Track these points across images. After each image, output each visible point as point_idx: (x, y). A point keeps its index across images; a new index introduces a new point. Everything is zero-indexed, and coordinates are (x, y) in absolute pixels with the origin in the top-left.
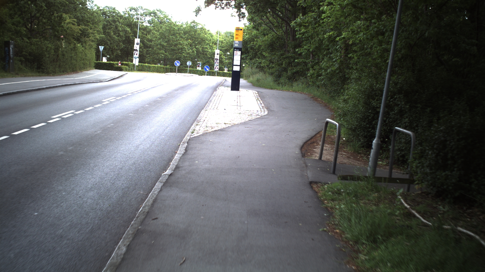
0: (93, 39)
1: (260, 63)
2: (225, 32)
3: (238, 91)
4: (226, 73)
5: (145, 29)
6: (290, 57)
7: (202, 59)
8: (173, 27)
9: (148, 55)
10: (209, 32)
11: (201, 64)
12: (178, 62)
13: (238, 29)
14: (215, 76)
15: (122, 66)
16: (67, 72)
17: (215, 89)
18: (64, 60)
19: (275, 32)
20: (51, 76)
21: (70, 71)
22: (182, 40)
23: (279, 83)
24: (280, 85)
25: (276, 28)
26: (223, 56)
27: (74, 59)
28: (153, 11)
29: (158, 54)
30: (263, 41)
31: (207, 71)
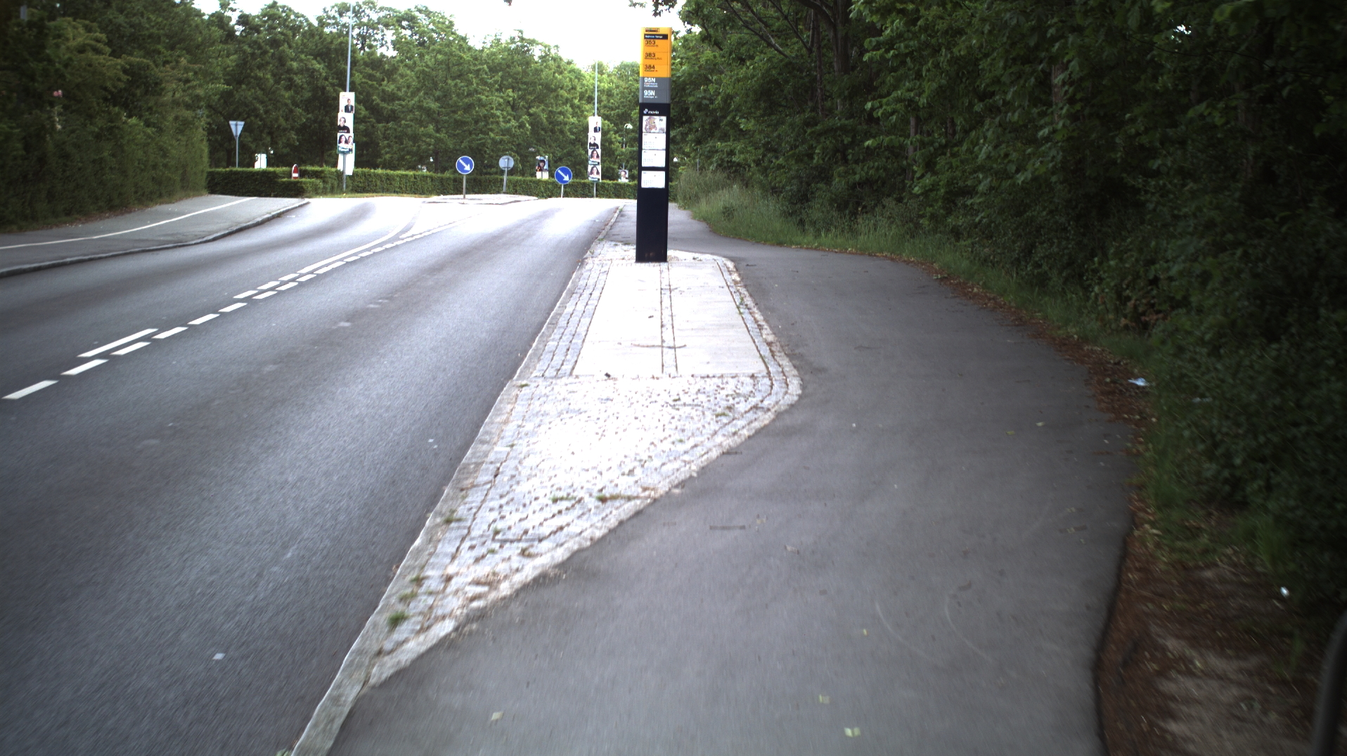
0: (187, 99)
1: (731, 153)
2: (618, 64)
3: (664, 265)
4: (624, 184)
5: (377, 63)
6: (838, 128)
7: (550, 146)
8: (458, 52)
9: (386, 143)
10: (569, 67)
11: (547, 162)
12: (467, 162)
13: (652, 36)
14: (592, 197)
15: (303, 180)
17: (580, 252)
18: (68, 173)
19: (777, 50)
20: (10, 232)
22: (485, 90)
23: (802, 222)
24: (806, 227)
25: (779, 38)
26: (612, 136)
27: (111, 168)
28: (406, 14)
29: (415, 138)
30: (738, 80)
31: (566, 181)
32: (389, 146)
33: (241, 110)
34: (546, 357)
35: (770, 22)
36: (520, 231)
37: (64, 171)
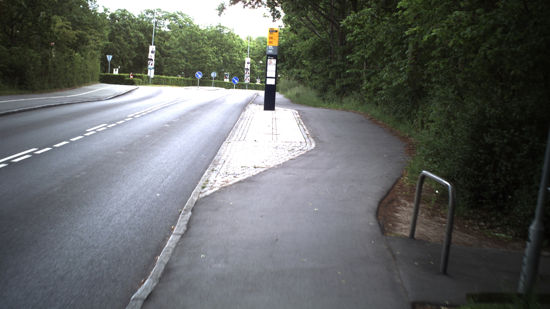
0: (95, 47)
1: (299, 73)
2: (257, 37)
3: (273, 112)
4: (259, 85)
5: (163, 34)
6: (338, 65)
7: (230, 69)
8: (195, 31)
9: (166, 66)
10: (238, 38)
11: (228, 75)
12: (200, 74)
13: (272, 31)
14: (246, 89)
15: (135, 79)
16: (60, 89)
17: (244, 107)
18: (55, 73)
19: (318, 35)
20: (37, 93)
21: (65, 86)
22: (205, 47)
23: (324, 99)
24: (326, 101)
25: (319, 31)
26: (254, 65)
27: (69, 72)
28: (173, 14)
29: (177, 64)
30: (303, 47)
31: (236, 83)
32: (167, 67)
33: (111, 51)
34: (235, 136)
35: (316, 24)
36: (221, 100)
37: (54, 72)
